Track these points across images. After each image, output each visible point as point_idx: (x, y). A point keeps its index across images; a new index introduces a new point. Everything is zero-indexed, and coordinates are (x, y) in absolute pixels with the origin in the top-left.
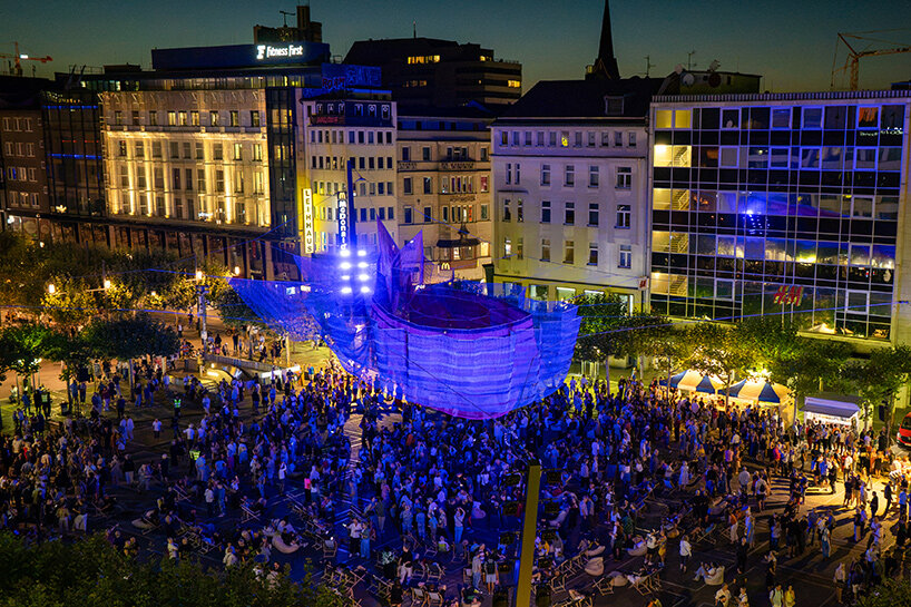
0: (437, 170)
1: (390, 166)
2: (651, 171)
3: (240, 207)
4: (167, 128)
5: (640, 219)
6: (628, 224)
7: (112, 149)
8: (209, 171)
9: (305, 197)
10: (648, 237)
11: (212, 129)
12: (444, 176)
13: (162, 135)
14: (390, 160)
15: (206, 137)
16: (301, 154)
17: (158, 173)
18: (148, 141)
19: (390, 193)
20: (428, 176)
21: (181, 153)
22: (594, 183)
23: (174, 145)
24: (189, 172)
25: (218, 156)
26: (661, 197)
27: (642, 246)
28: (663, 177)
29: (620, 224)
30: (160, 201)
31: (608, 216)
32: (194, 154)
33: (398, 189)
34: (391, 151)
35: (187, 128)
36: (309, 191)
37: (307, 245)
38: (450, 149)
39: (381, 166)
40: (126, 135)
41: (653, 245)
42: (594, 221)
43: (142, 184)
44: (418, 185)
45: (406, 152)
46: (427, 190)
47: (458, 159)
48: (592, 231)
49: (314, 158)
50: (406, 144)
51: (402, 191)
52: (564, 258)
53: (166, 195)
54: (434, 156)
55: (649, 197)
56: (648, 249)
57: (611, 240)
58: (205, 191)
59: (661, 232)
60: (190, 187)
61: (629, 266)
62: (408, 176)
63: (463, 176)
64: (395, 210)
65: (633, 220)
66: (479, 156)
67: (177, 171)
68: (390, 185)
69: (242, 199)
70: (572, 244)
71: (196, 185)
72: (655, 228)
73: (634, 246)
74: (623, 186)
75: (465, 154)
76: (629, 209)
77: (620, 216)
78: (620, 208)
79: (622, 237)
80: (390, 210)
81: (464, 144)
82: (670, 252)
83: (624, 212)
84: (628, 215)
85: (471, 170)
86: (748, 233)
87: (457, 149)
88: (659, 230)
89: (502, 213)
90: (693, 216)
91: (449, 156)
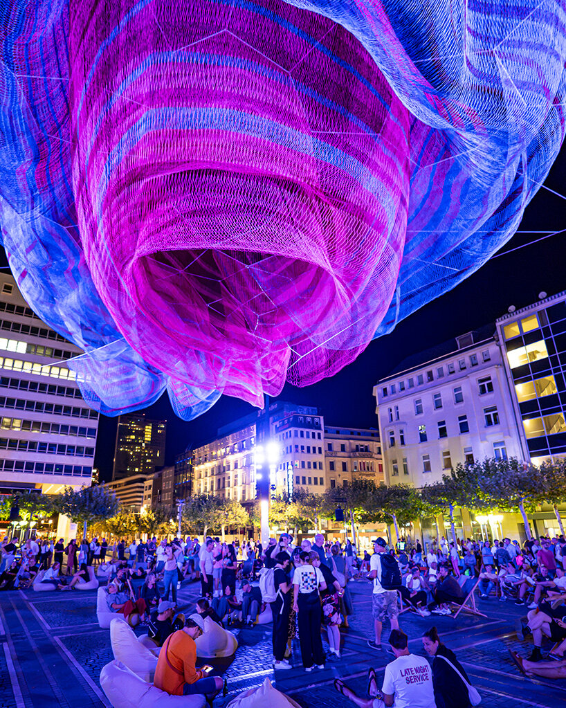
0: (350, 457)
1: (320, 452)
2: (509, 374)
3: (244, 492)
4: (216, 459)
5: (507, 414)
6: (497, 422)
7: (196, 475)
8: (232, 474)
10: (519, 429)
11: (233, 452)
12: (355, 460)
13: (215, 463)
14: (320, 449)
15: (231, 459)
17: (212, 482)
18: (210, 467)
19: (321, 468)
20: (345, 460)
21: (222, 470)
22: (459, 399)
23: (219, 467)
24: (224, 479)
25: (236, 467)
26: (524, 392)
27: (515, 437)
28: (521, 374)
29: (489, 423)
31: (476, 421)
32: (226, 468)
33: (326, 467)
34: (321, 443)
35: (225, 455)
38: (357, 446)
39: (314, 452)
40: (202, 467)
41: (526, 433)
42: (464, 428)
44: (338, 466)
45: (330, 446)
46: (344, 469)
47: (362, 450)
48: (464, 437)
50: (330, 441)
51: (329, 468)
52: (443, 466)
54: (347, 449)
55: (512, 395)
56: (522, 438)
57: (483, 439)
58: (229, 486)
59: (533, 419)
60: (224, 487)
61: (505, 457)
62: (332, 459)
63: (367, 461)
64: (324, 479)
65: (501, 417)
66: (376, 451)
67: (219, 480)
68: (320, 464)
69: (245, 487)
70: (448, 453)
71: (226, 484)
72: (524, 418)
73: (507, 439)
74: (485, 392)
75: (367, 449)
76: (496, 410)
77: (488, 417)
78: (486, 411)
79: (494, 434)
80: (321, 479)
81: (365, 443)
82: (546, 434)
83: (491, 413)
84: (495, 415)
85: (371, 457)
87: (362, 446)
88: (530, 419)
89: (388, 443)
90: (563, 396)
91: (357, 450)
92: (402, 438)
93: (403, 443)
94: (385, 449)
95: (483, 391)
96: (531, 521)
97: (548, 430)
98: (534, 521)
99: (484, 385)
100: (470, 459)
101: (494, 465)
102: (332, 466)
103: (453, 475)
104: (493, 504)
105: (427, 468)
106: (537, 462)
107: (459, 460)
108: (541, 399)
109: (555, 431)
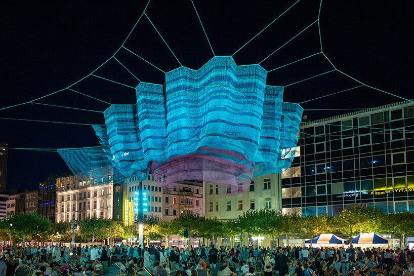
0: (178, 195)
1: (160, 191)
3: (102, 213)
4: (79, 188)
5: (275, 184)
6: (269, 187)
7: (59, 199)
8: (91, 200)
9: (126, 203)
10: (280, 192)
11: (93, 185)
12: (182, 197)
13: (77, 191)
14: (160, 188)
15: (91, 189)
16: (125, 189)
17: (74, 205)
18: (72, 194)
19: (160, 201)
20: (175, 197)
21: (83, 197)
23: (80, 194)
24: (85, 203)
25: (95, 195)
26: (285, 174)
27: (277, 197)
29: (265, 187)
30: (74, 216)
31: (259, 186)
32: (87, 196)
33: (163, 200)
35: (86, 186)
36: (128, 201)
37: (126, 222)
38: (184, 188)
39: (156, 190)
40: (65, 193)
41: (282, 195)
42: (252, 188)
43: (68, 210)
44: (171, 200)
46: (175, 202)
47: (187, 191)
48: (252, 193)
49: (130, 188)
51: (165, 202)
52: (238, 208)
53: (76, 213)
54: (177, 189)
55: (279, 173)
56: (280, 198)
57: (261, 196)
58: (89, 209)
59: (287, 189)
60: (85, 209)
61: (270, 207)
62: (167, 196)
63: (189, 198)
64: (162, 209)
65: (271, 185)
66: (195, 192)
67: (80, 204)
68: (160, 198)
69: (103, 210)
70: (242, 201)
71: (87, 207)
72: (283, 187)
73: (273, 198)
75: (190, 190)
76: (270, 181)
77: (265, 184)
78: (265, 181)
79: (267, 194)
80: (160, 208)
81: (190, 186)
82: (291, 198)
83: (267, 182)
84: (269, 184)
85: (192, 196)
86: (333, 182)
87: (187, 188)
88: (285, 188)
89: (209, 192)
90: (303, 178)
91: (184, 190)
92: (217, 189)
93: (217, 193)
94: (206, 195)
96: (277, 240)
97: (293, 195)
98: (278, 240)
100: (253, 206)
101: (264, 212)
102: (167, 200)
103: (244, 216)
104: (260, 232)
105: (229, 208)
106: (285, 211)
107: (247, 208)
108: (293, 179)
109: (296, 196)
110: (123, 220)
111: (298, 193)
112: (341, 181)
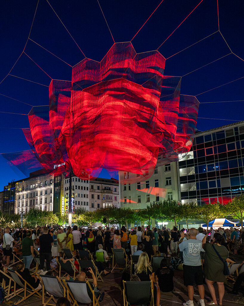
0: (102, 193)
1: (87, 189)
2: (178, 164)
3: (46, 207)
4: (30, 189)
6: (170, 184)
7: (17, 198)
8: (39, 198)
9: (62, 199)
10: (179, 187)
11: (40, 187)
12: (104, 194)
13: (29, 191)
14: (87, 188)
15: (39, 190)
16: (62, 188)
17: (27, 202)
18: (25, 194)
19: (87, 197)
20: (99, 194)
21: (33, 196)
22: (156, 172)
23: (31, 194)
24: (34, 200)
25: (41, 194)
26: (182, 172)
27: (177, 191)
28: (182, 164)
29: (167, 184)
30: (27, 209)
31: (162, 182)
32: (36, 195)
33: (90, 197)
34: (88, 185)
35: (35, 188)
36: (64, 197)
37: (62, 214)
38: (105, 187)
39: (85, 189)
40: (21, 193)
41: (181, 190)
42: (157, 185)
43: (23, 206)
44: (96, 196)
45: (92, 187)
46: (98, 198)
47: (107, 189)
48: (156, 189)
49: (66, 188)
50: (92, 184)
51: (91, 198)
53: (28, 207)
54: (100, 188)
55: (178, 172)
56: (179, 191)
57: (164, 191)
58: (37, 204)
59: (184, 184)
61: (172, 199)
62: (93, 193)
63: (109, 195)
64: (89, 203)
65: (172, 182)
66: (114, 190)
67: (31, 200)
68: (87, 195)
69: (46, 205)
70: (149, 195)
71: (35, 203)
72: (181, 183)
73: (173, 191)
74: (167, 170)
75: (110, 189)
76: (171, 178)
77: (167, 182)
78: (167, 178)
79: (168, 189)
80: (87, 203)
81: (109, 186)
82: (188, 191)
83: (169, 180)
84: (170, 181)
85: (112, 193)
86: (222, 177)
87: (107, 187)
88: (183, 184)
89: (123, 188)
90: (197, 175)
91: (105, 189)
92: (129, 187)
93: (130, 189)
94: (121, 191)
95: (166, 170)
96: (178, 225)
97: (189, 189)
98: (179, 225)
99: (167, 167)
100: (158, 198)
101: (167, 203)
102: (93, 196)
103: (151, 206)
104: (165, 218)
105: (139, 201)
106: (183, 202)
107: (153, 200)
108: (189, 176)
109: (192, 190)
110: (61, 212)
111: (194, 188)
112: (228, 176)
